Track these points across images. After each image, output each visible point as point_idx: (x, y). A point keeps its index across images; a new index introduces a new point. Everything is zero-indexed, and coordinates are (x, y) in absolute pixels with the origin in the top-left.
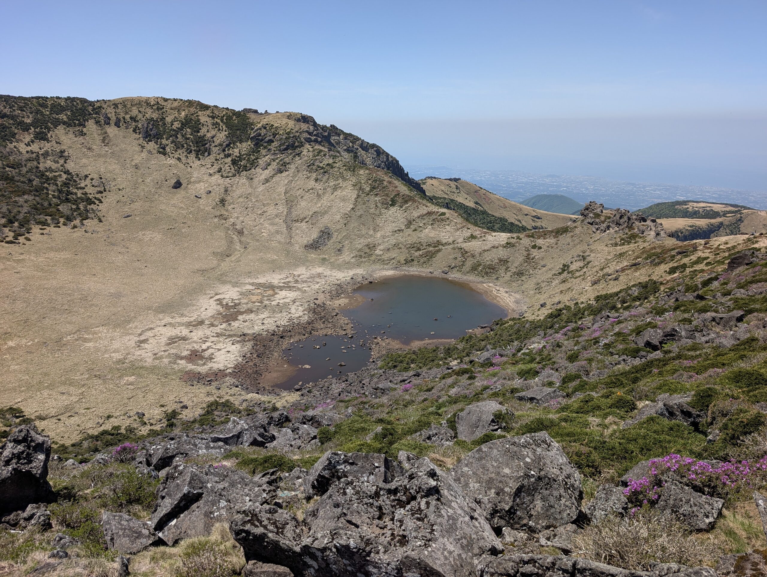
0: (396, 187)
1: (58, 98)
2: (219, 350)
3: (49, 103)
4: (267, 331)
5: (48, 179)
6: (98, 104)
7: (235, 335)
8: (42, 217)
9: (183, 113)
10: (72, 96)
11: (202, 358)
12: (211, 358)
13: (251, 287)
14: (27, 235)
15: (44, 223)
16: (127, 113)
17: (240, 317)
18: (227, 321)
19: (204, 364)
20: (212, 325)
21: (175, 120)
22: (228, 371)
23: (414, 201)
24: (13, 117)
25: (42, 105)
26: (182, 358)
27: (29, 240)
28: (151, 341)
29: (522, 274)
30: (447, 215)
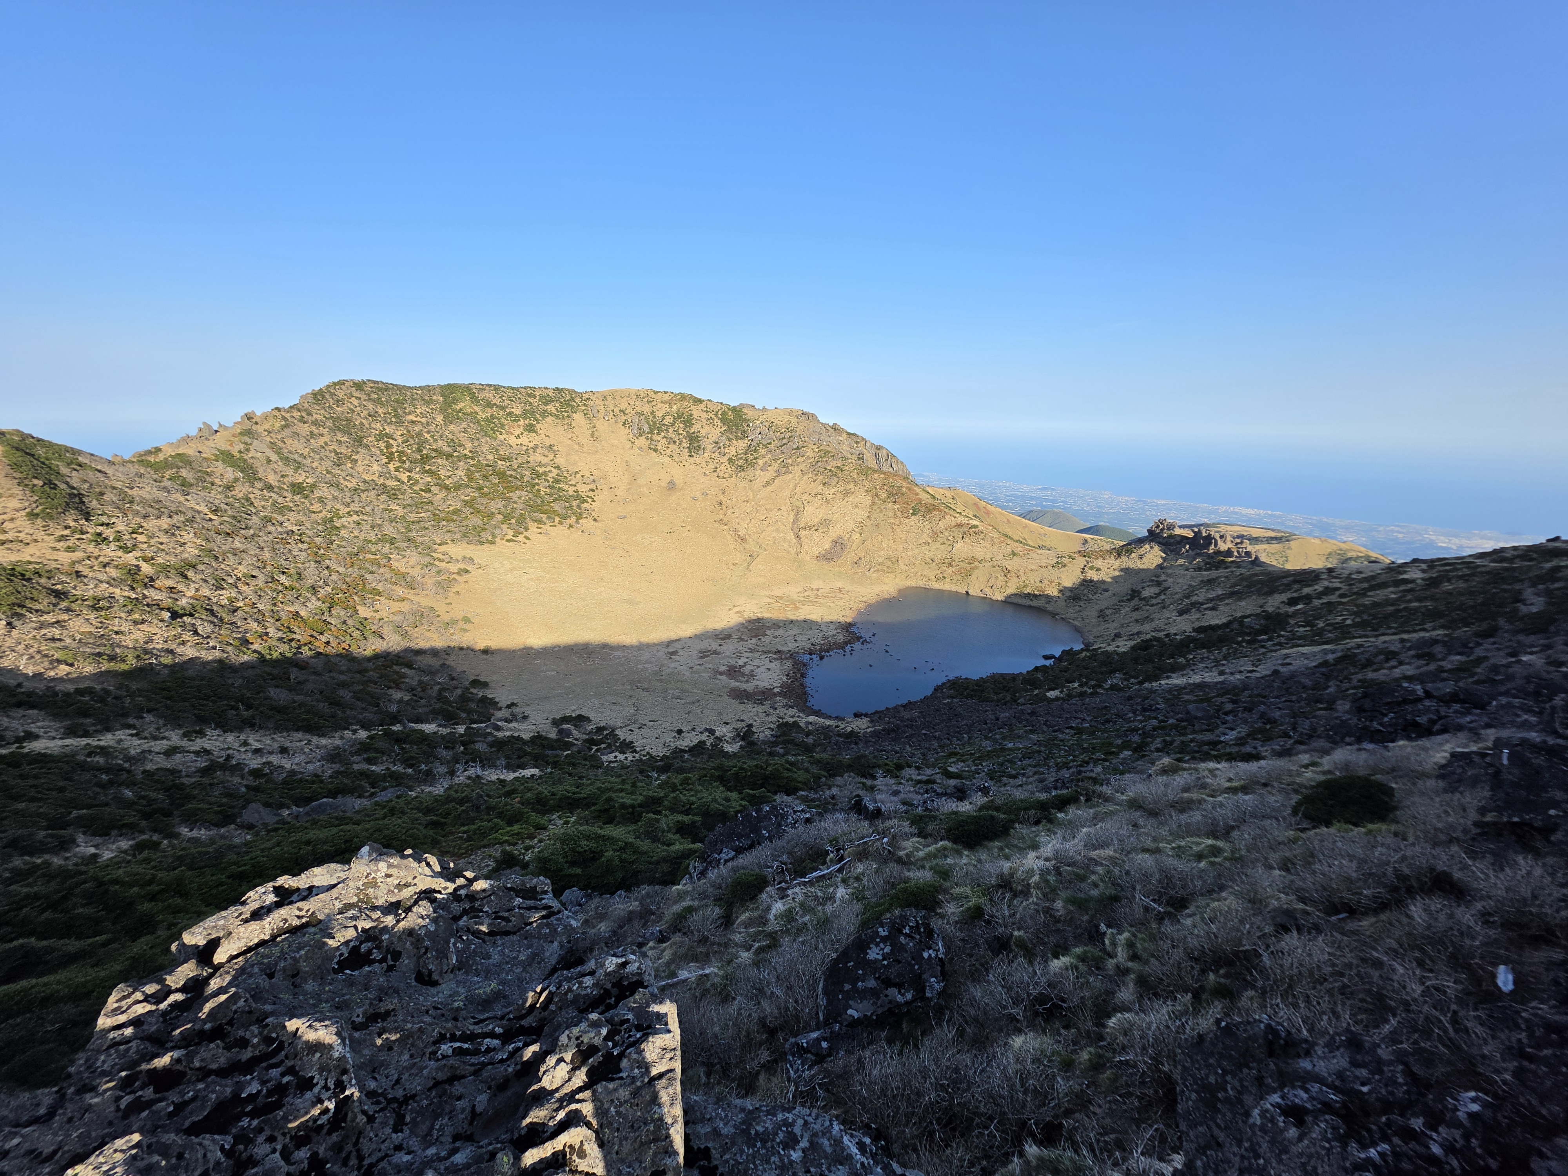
0: (917, 494)
1: (546, 388)
2: (758, 667)
3: (537, 393)
4: (803, 649)
5: (538, 476)
6: (586, 396)
7: (770, 652)
8: (538, 515)
9: (675, 407)
10: (560, 387)
11: (743, 674)
12: (752, 675)
13: (769, 600)
14: (525, 534)
15: (540, 522)
16: (616, 406)
17: (768, 632)
18: (755, 636)
19: (747, 681)
20: (742, 640)
21: (667, 414)
22: (776, 690)
23: (940, 511)
24: (503, 408)
25: (530, 395)
26: (721, 674)
27: (527, 538)
28: (681, 653)
29: (1080, 599)
30: (981, 528)
